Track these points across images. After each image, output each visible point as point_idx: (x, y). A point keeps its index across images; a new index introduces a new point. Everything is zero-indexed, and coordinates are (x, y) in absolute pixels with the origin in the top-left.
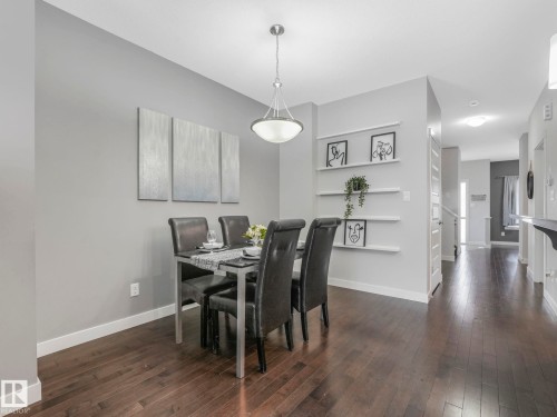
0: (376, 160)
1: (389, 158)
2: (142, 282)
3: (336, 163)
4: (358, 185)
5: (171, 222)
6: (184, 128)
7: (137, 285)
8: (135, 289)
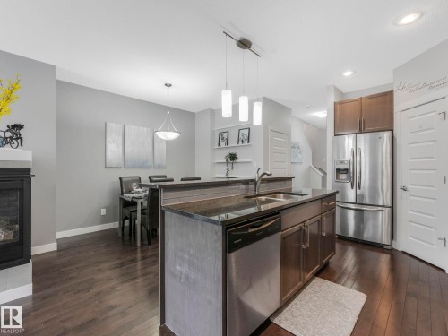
0: (240, 144)
1: (246, 143)
2: (107, 208)
3: (223, 144)
4: (233, 157)
5: (120, 179)
6: (132, 130)
7: (104, 210)
8: (103, 212)
